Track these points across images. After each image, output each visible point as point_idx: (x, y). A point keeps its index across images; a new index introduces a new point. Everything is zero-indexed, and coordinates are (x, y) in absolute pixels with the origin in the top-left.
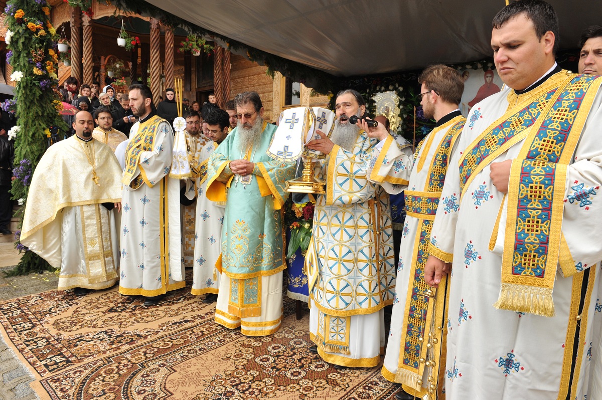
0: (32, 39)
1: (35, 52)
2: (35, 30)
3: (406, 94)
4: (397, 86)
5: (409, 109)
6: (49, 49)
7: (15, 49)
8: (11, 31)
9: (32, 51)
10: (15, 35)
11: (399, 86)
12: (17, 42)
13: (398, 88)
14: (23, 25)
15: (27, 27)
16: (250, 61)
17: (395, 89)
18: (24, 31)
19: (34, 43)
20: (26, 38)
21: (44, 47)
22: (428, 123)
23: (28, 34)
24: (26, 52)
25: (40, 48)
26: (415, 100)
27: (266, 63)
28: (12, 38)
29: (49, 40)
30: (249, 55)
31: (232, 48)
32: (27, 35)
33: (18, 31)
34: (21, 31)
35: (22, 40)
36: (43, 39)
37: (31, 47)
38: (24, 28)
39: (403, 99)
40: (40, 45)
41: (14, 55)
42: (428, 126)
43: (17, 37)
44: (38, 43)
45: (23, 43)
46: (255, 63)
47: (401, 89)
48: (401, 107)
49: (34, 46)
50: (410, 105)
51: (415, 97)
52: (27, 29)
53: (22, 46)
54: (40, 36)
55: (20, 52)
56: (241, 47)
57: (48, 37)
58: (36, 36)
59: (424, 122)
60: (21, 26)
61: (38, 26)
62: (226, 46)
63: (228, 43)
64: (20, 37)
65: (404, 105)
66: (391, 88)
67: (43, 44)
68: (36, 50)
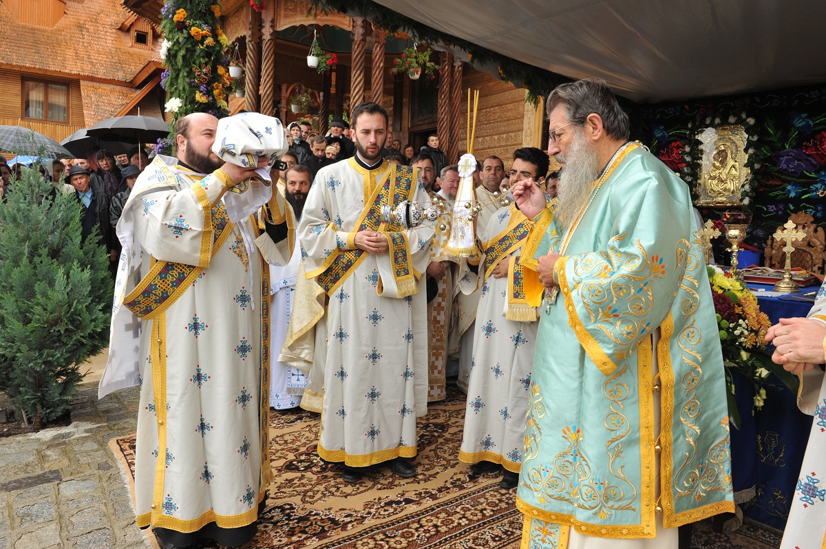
0: (195, 51)
1: (199, 70)
2: (199, 38)
3: (759, 129)
4: (744, 116)
5: (765, 154)
6: (218, 66)
7: (172, 66)
8: (169, 41)
9: (195, 68)
10: (173, 45)
11: (748, 116)
12: (175, 56)
13: (745, 120)
14: (184, 31)
15: (189, 34)
16: (503, 82)
17: (740, 122)
18: (185, 40)
19: (198, 56)
20: (187, 49)
21: (211, 63)
22: (799, 178)
23: (191, 44)
24: (187, 69)
25: (206, 64)
26: (776, 140)
27: (525, 83)
28: (169, 50)
29: (219, 52)
30: (501, 72)
31: (476, 61)
32: (190, 46)
33: (178, 40)
34: (181, 40)
35: (182, 52)
36: (210, 51)
37: (194, 63)
38: (186, 35)
39: (755, 138)
40: (207, 59)
41: (170, 75)
42: (799, 183)
43: (175, 48)
44: (203, 57)
45: (184, 57)
46: (510, 84)
47: (751, 121)
48: (751, 151)
49: (197, 62)
50: (767, 147)
51: (775, 135)
52: (190, 37)
53: (181, 61)
54: (207, 47)
55: (180, 70)
56: (489, 60)
57: (218, 48)
58: (202, 47)
59: (791, 177)
60: (182, 32)
61: (204, 32)
62: (467, 57)
63: (470, 53)
64: (180, 49)
65: (755, 148)
66: (732, 119)
67: (210, 59)
68: (200, 67)
